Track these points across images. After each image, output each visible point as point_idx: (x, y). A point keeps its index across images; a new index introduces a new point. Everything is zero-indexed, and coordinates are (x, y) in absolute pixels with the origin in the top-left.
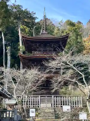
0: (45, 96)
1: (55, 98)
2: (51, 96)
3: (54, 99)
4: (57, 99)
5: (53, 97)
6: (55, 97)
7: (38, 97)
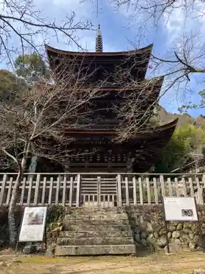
0: (95, 176)
1: (126, 182)
2: (115, 176)
3: (122, 184)
4: (132, 185)
5: (119, 177)
6: (126, 179)
7: (74, 177)
